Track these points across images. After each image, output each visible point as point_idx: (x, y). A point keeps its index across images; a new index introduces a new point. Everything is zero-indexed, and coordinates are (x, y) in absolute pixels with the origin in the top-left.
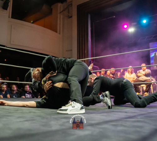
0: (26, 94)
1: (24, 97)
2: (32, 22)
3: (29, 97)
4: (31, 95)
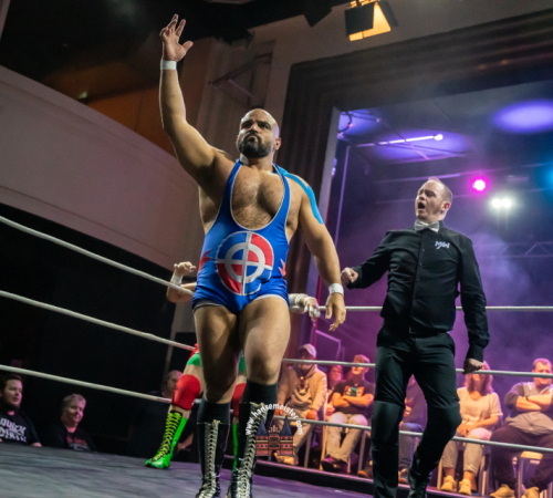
0: (3, 421)
2: (84, 95)
3: (12, 436)
4: (23, 429)
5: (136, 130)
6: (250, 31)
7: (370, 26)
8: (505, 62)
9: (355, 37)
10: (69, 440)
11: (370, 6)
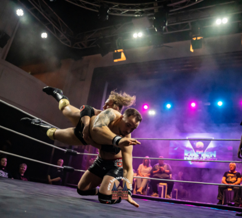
0: (1, 171)
2: (30, 73)
6: (83, 57)
7: (120, 57)
9: (116, 61)
10: (21, 178)
11: (120, 53)
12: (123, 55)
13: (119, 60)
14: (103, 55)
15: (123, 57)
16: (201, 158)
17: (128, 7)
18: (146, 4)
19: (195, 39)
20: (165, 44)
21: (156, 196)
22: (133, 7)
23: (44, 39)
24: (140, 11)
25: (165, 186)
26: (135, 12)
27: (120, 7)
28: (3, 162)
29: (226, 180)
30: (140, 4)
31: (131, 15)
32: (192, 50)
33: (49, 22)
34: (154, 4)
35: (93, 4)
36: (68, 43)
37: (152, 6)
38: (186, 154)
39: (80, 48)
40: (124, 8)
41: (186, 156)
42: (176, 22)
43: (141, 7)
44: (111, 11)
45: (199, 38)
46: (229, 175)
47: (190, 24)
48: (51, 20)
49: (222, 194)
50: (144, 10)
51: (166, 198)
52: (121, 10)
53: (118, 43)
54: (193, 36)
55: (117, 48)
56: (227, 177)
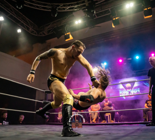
0: (4, 122)
1: (1, 124)
2: (14, 56)
3: (6, 124)
4: (8, 123)
5: (25, 61)
6: (46, 41)
7: (69, 38)
8: (93, 44)
9: (67, 40)
11: (69, 35)
12: (71, 36)
13: (69, 39)
14: (58, 38)
15: (71, 37)
16: (131, 94)
17: (69, 5)
18: (80, 1)
19: (114, 19)
20: (96, 25)
21: (105, 122)
22: (72, 5)
23: (19, 33)
24: (77, 7)
25: (109, 115)
26: (74, 7)
27: (64, 6)
28: (4, 116)
29: (147, 106)
30: (76, 2)
31: (72, 10)
32: (114, 27)
33: (21, 22)
34: (85, 1)
35: (47, 7)
36: (35, 34)
37: (84, 2)
38: (120, 93)
39: (44, 35)
40: (67, 6)
41: (121, 94)
42: (101, 10)
43: (77, 4)
44: (59, 9)
45: (117, 18)
46: (149, 102)
47: (110, 10)
48: (22, 21)
49: (146, 115)
50: (79, 6)
51: (111, 123)
52: (65, 8)
53: (67, 29)
54: (113, 17)
55: (67, 32)
56: (148, 104)
